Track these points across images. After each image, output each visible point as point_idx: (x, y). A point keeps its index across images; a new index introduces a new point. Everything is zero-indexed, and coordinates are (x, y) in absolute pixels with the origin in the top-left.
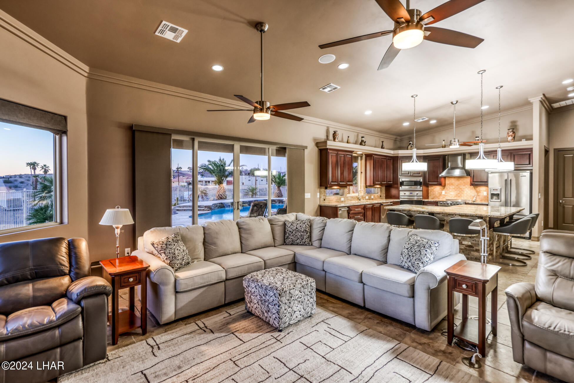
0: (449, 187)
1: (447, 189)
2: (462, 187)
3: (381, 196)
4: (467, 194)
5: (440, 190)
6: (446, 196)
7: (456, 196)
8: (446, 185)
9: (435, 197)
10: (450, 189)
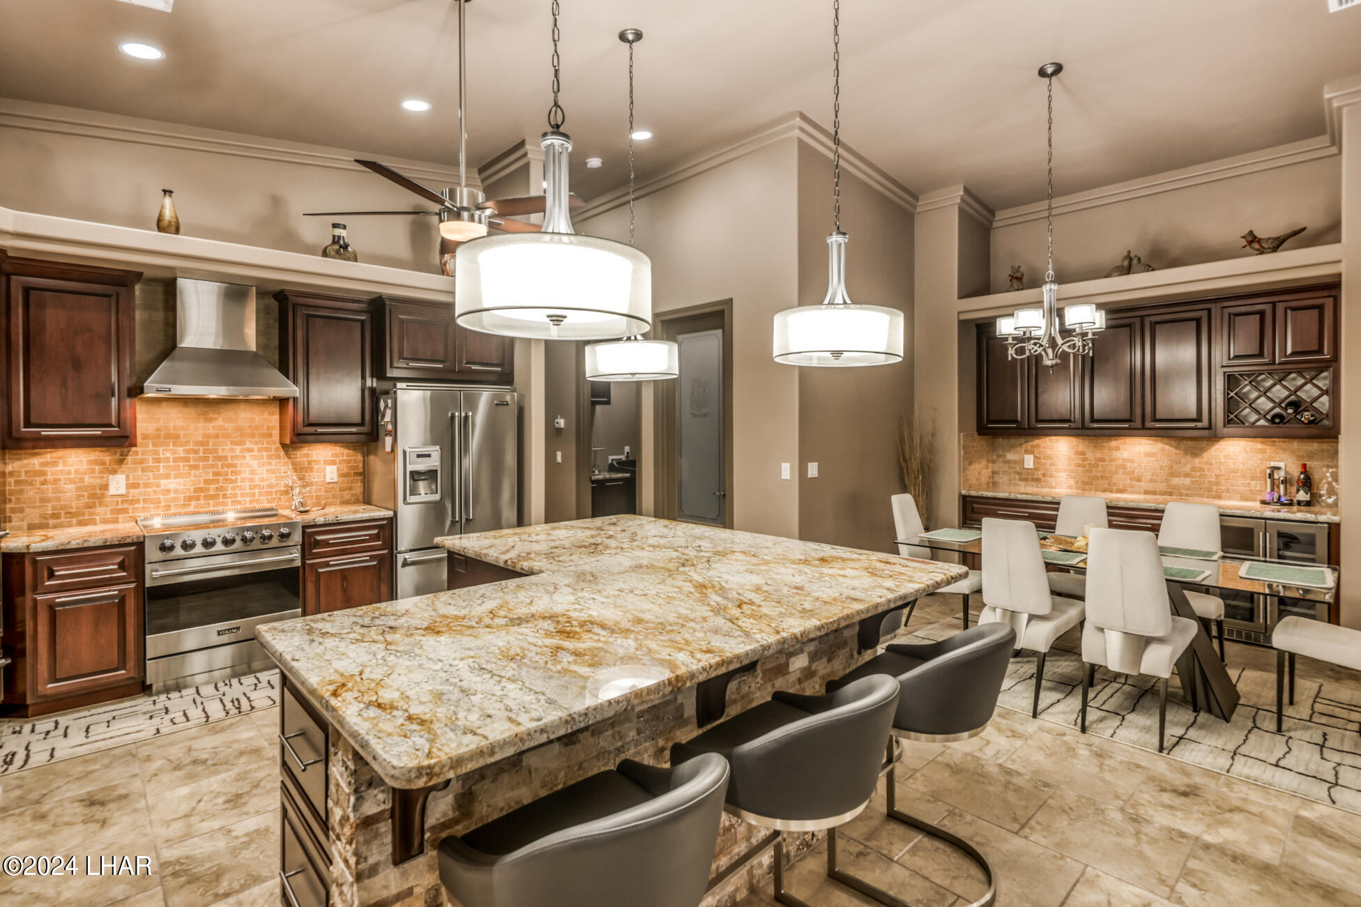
0: (156, 452)
1: (142, 462)
2: (226, 449)
4: (251, 480)
5: (93, 471)
6: (133, 502)
7: (198, 499)
8: (137, 441)
9: (55, 516)
10: (158, 460)
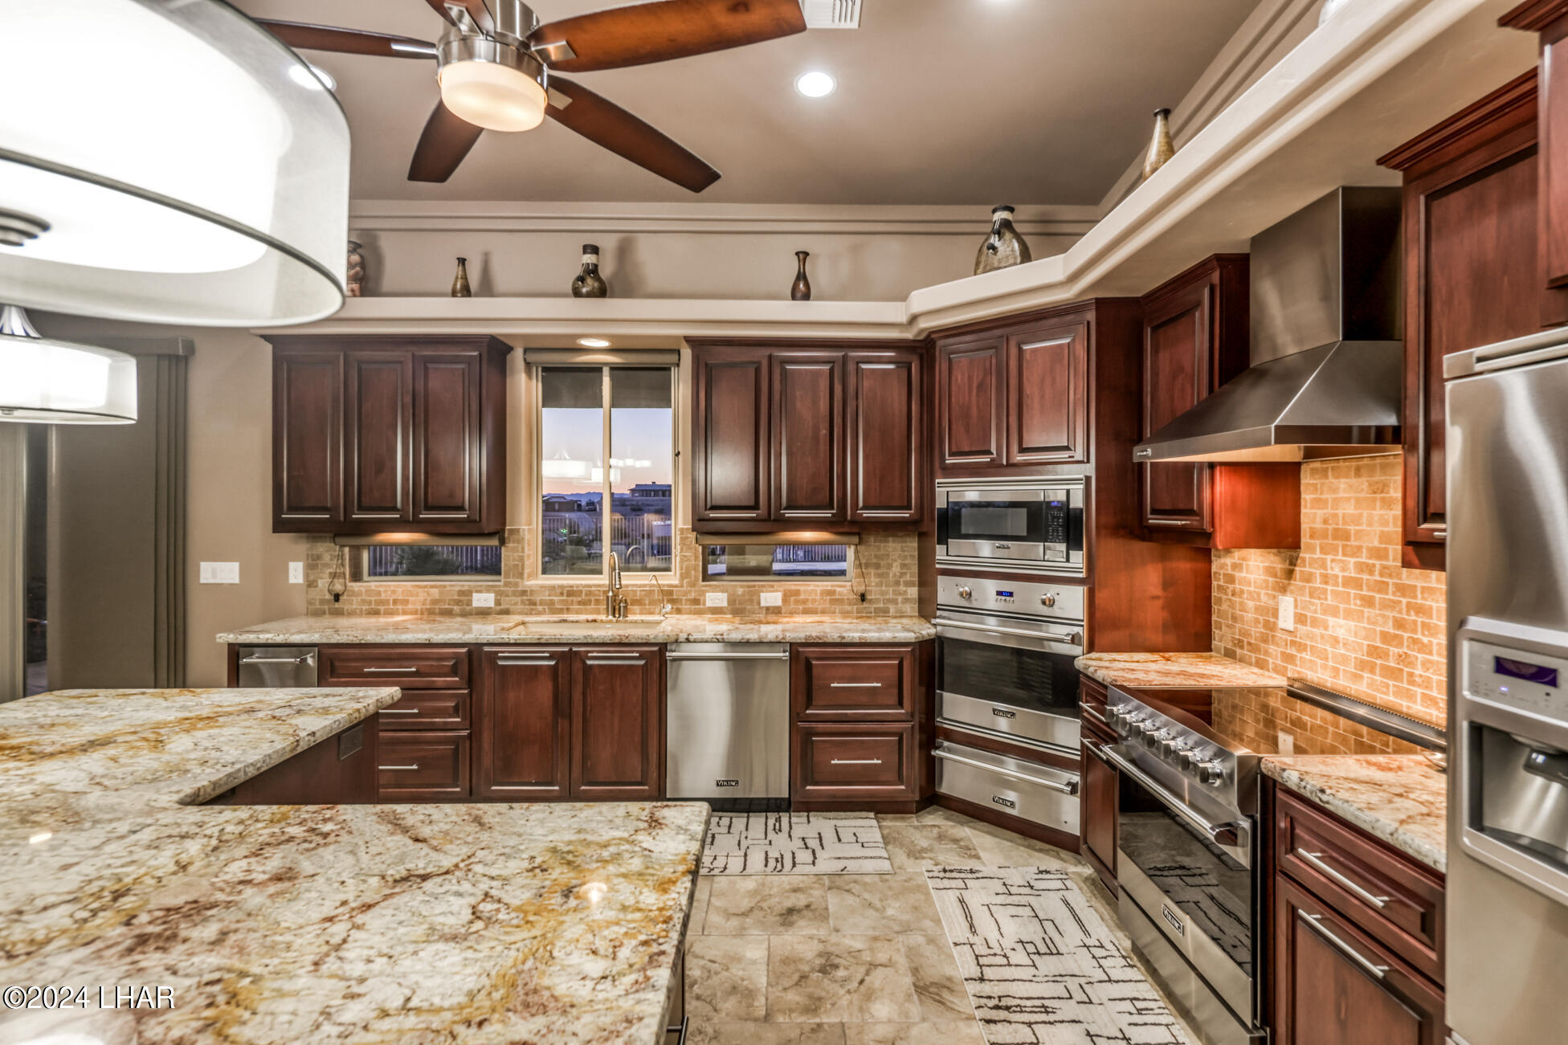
0: (1323, 566)
1: (1308, 579)
3: (863, 598)
5: (1267, 585)
6: (1301, 647)
8: (1305, 540)
9: (1241, 644)
10: (1328, 579)
